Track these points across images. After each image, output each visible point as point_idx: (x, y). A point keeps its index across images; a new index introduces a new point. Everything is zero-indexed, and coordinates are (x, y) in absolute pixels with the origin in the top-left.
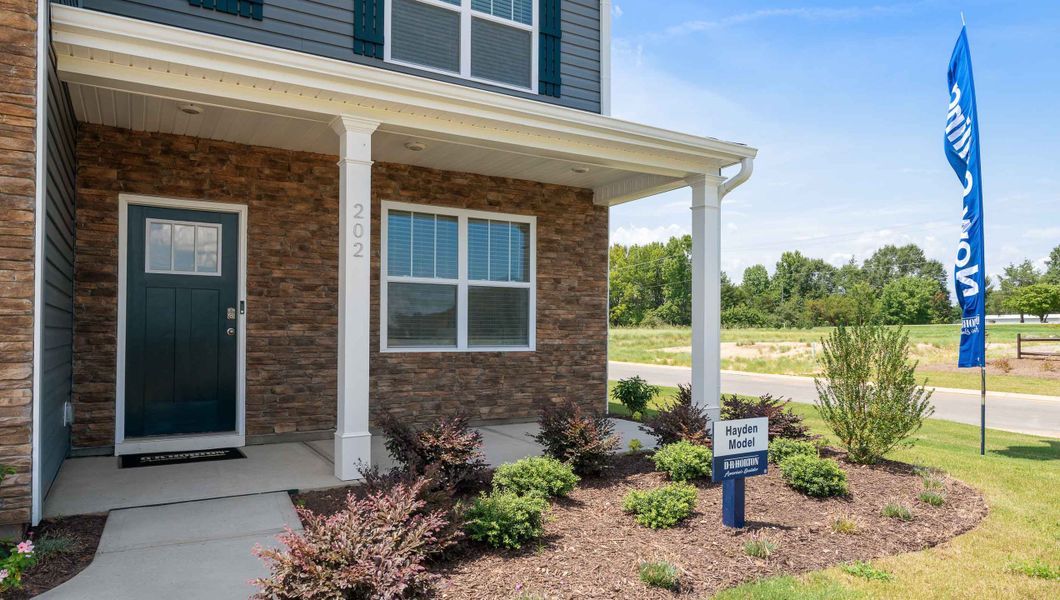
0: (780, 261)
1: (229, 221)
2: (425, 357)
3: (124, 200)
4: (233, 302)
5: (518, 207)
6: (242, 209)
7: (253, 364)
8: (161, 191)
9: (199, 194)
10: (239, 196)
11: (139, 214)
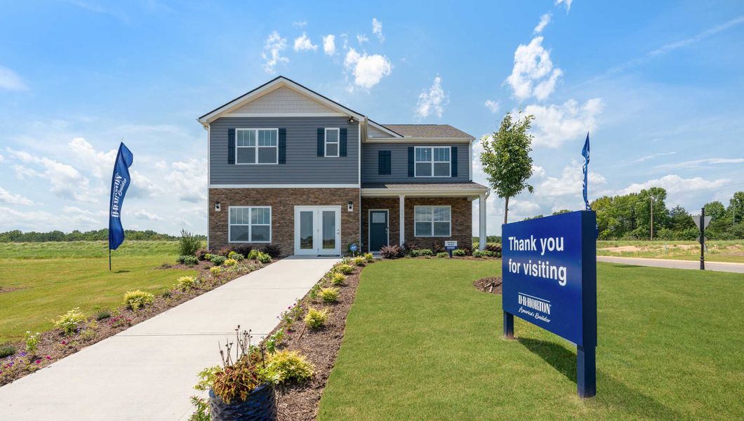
0: (733, 198)
1: (386, 212)
2: (424, 238)
3: (369, 210)
4: (386, 227)
5: (446, 204)
6: (388, 210)
7: (390, 238)
8: (375, 208)
9: (381, 208)
10: (387, 208)
11: (372, 212)
